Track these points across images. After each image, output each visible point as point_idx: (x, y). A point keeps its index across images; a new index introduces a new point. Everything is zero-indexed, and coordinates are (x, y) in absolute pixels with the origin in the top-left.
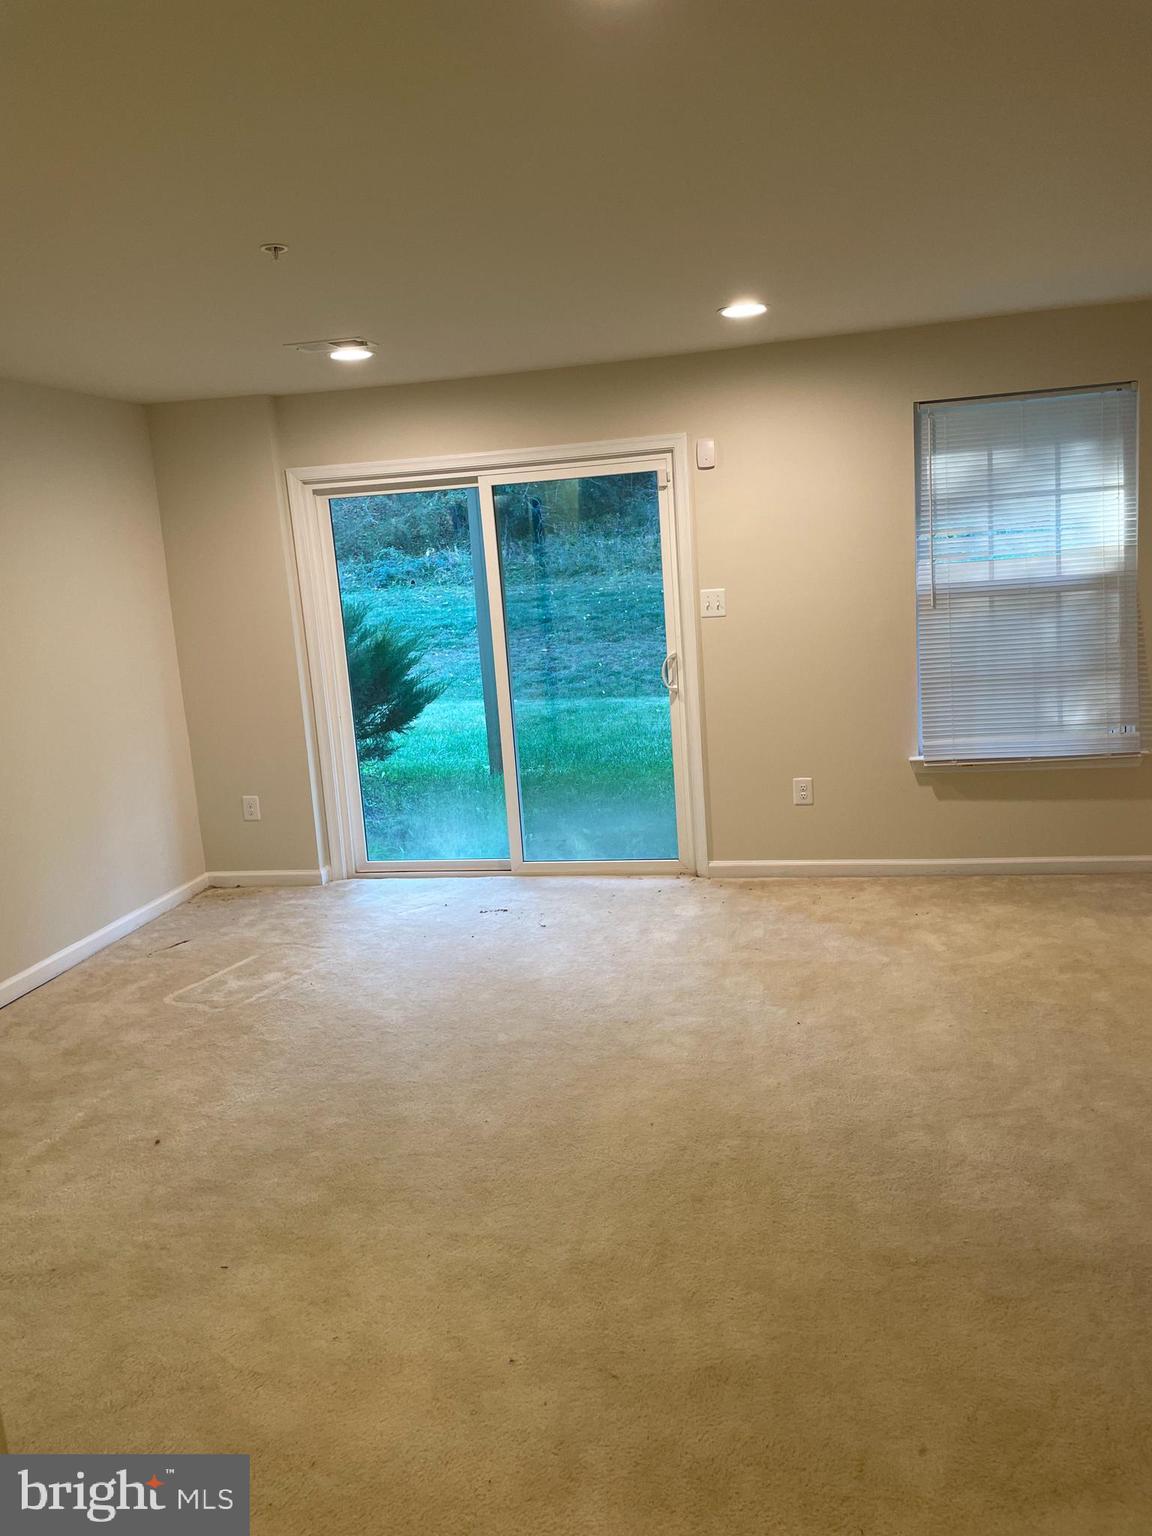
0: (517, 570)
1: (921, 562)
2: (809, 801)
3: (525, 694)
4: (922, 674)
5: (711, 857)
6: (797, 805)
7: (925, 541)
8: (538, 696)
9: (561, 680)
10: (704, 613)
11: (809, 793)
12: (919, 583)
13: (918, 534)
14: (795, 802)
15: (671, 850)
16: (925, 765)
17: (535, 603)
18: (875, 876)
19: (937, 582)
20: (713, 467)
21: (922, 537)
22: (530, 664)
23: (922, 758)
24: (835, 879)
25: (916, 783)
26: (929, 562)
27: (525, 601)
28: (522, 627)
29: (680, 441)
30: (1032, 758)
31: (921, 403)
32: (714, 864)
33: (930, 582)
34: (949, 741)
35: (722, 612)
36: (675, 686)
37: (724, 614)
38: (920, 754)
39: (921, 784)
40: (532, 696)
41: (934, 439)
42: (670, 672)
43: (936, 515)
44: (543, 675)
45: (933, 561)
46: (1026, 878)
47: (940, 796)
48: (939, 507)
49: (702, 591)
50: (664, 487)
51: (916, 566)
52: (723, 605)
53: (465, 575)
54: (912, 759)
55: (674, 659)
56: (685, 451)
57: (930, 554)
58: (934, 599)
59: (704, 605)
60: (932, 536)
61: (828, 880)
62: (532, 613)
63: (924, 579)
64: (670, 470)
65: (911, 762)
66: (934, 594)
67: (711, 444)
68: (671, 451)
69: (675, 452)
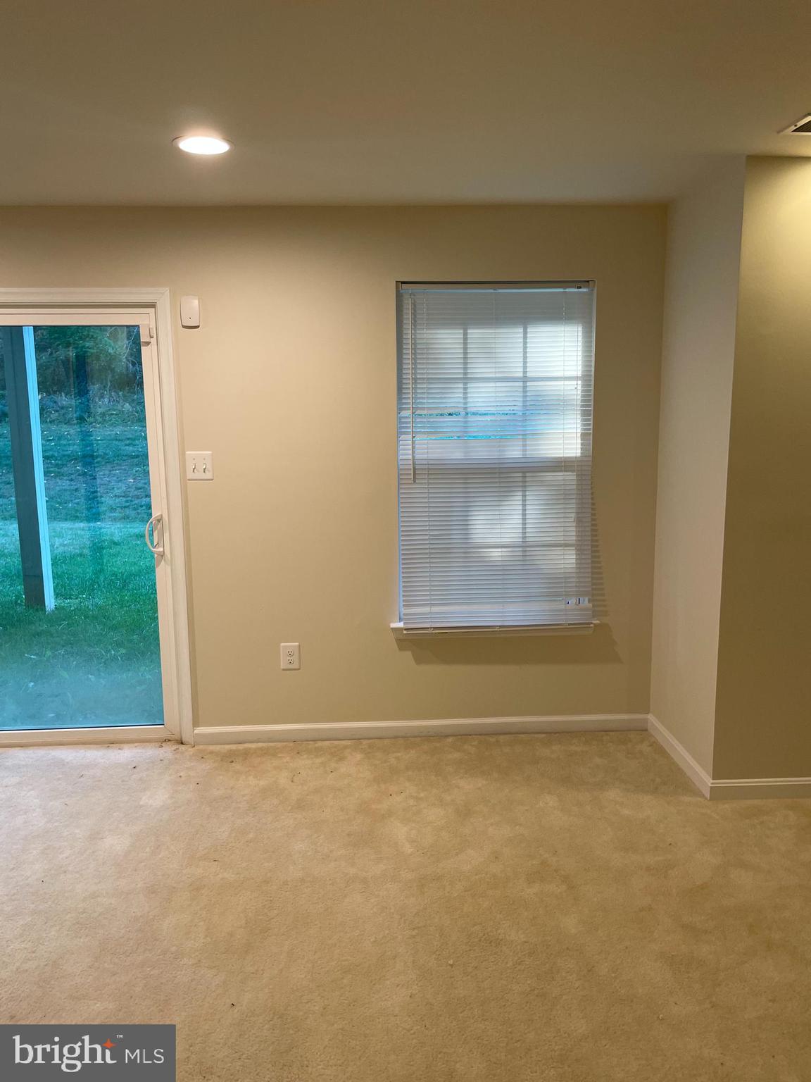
0: (116, 415)
1: (403, 437)
2: (296, 666)
3: (110, 517)
4: (403, 545)
5: (196, 723)
6: (284, 670)
7: (406, 417)
8: (120, 519)
9: (141, 506)
10: (190, 475)
11: (296, 657)
12: (401, 457)
13: (400, 410)
14: (282, 667)
15: (157, 716)
16: (405, 632)
17: (128, 442)
18: (357, 739)
19: (417, 457)
20: (198, 327)
21: (404, 413)
22: (116, 492)
23: (401, 625)
24: (319, 744)
25: (397, 649)
26: (410, 437)
27: (119, 440)
28: (114, 461)
29: (163, 297)
30: (501, 626)
31: (403, 283)
32: (200, 730)
33: (411, 457)
34: (426, 609)
35: (208, 475)
36: (161, 549)
37: (211, 477)
38: (400, 620)
39: (401, 648)
40: (115, 519)
41: (415, 320)
42: (155, 534)
43: (416, 393)
44: (127, 501)
45: (413, 437)
46: (492, 740)
47: (419, 661)
48: (419, 386)
49: (187, 453)
50: (148, 343)
51: (398, 441)
52: (211, 469)
53: (70, 416)
54: (393, 625)
55: (159, 521)
56: (168, 306)
57: (410, 430)
58: (414, 474)
59: (190, 467)
60: (413, 413)
61: (311, 745)
62: (124, 450)
63: (405, 454)
64: (153, 325)
65: (392, 628)
66: (415, 469)
67: (196, 302)
68: (153, 306)
69: (158, 306)
